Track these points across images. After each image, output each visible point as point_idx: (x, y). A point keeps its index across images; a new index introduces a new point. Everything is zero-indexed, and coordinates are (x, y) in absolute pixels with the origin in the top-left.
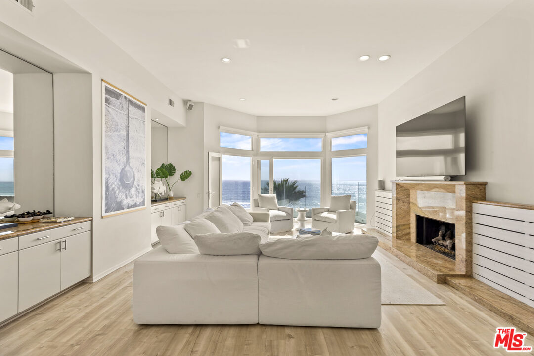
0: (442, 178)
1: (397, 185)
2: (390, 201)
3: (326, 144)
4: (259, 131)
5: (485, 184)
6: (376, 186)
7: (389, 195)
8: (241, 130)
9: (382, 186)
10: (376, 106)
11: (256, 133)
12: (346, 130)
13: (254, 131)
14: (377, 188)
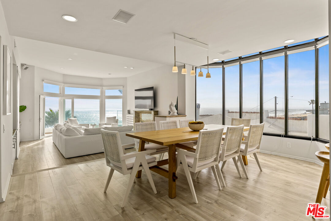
0: (148, 109)
1: (135, 111)
2: (133, 118)
3: (102, 92)
4: (64, 83)
5: (158, 111)
6: (127, 112)
7: (133, 116)
8: (53, 82)
9: (129, 112)
10: (126, 78)
11: (63, 84)
12: (112, 87)
13: (62, 83)
14: (127, 113)
